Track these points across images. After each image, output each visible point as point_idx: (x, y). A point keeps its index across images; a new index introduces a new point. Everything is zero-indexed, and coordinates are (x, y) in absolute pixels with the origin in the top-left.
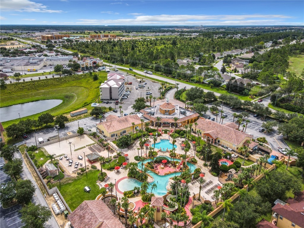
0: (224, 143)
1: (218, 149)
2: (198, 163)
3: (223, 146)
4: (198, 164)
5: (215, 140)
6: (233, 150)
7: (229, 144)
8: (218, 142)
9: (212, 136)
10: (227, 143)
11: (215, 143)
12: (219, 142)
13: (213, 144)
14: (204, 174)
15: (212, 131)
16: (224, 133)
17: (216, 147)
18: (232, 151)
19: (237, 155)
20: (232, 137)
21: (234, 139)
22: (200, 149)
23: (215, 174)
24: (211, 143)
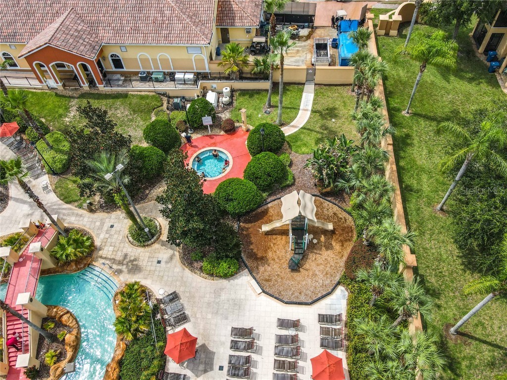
0: (145, 61)
1: (134, 101)
2: (97, 243)
3: (147, 77)
4: (107, 251)
5: (99, 63)
6: (200, 76)
7: (168, 55)
8: (114, 69)
9: (74, 52)
10: (160, 55)
11: (106, 77)
12: (118, 63)
13: (102, 88)
14: (174, 297)
15: (56, 25)
16: (115, 9)
17: (125, 96)
18: (195, 82)
19: (226, 90)
20: (162, 12)
21: (179, 19)
22: (61, 152)
23: (224, 265)
24: (86, 86)
